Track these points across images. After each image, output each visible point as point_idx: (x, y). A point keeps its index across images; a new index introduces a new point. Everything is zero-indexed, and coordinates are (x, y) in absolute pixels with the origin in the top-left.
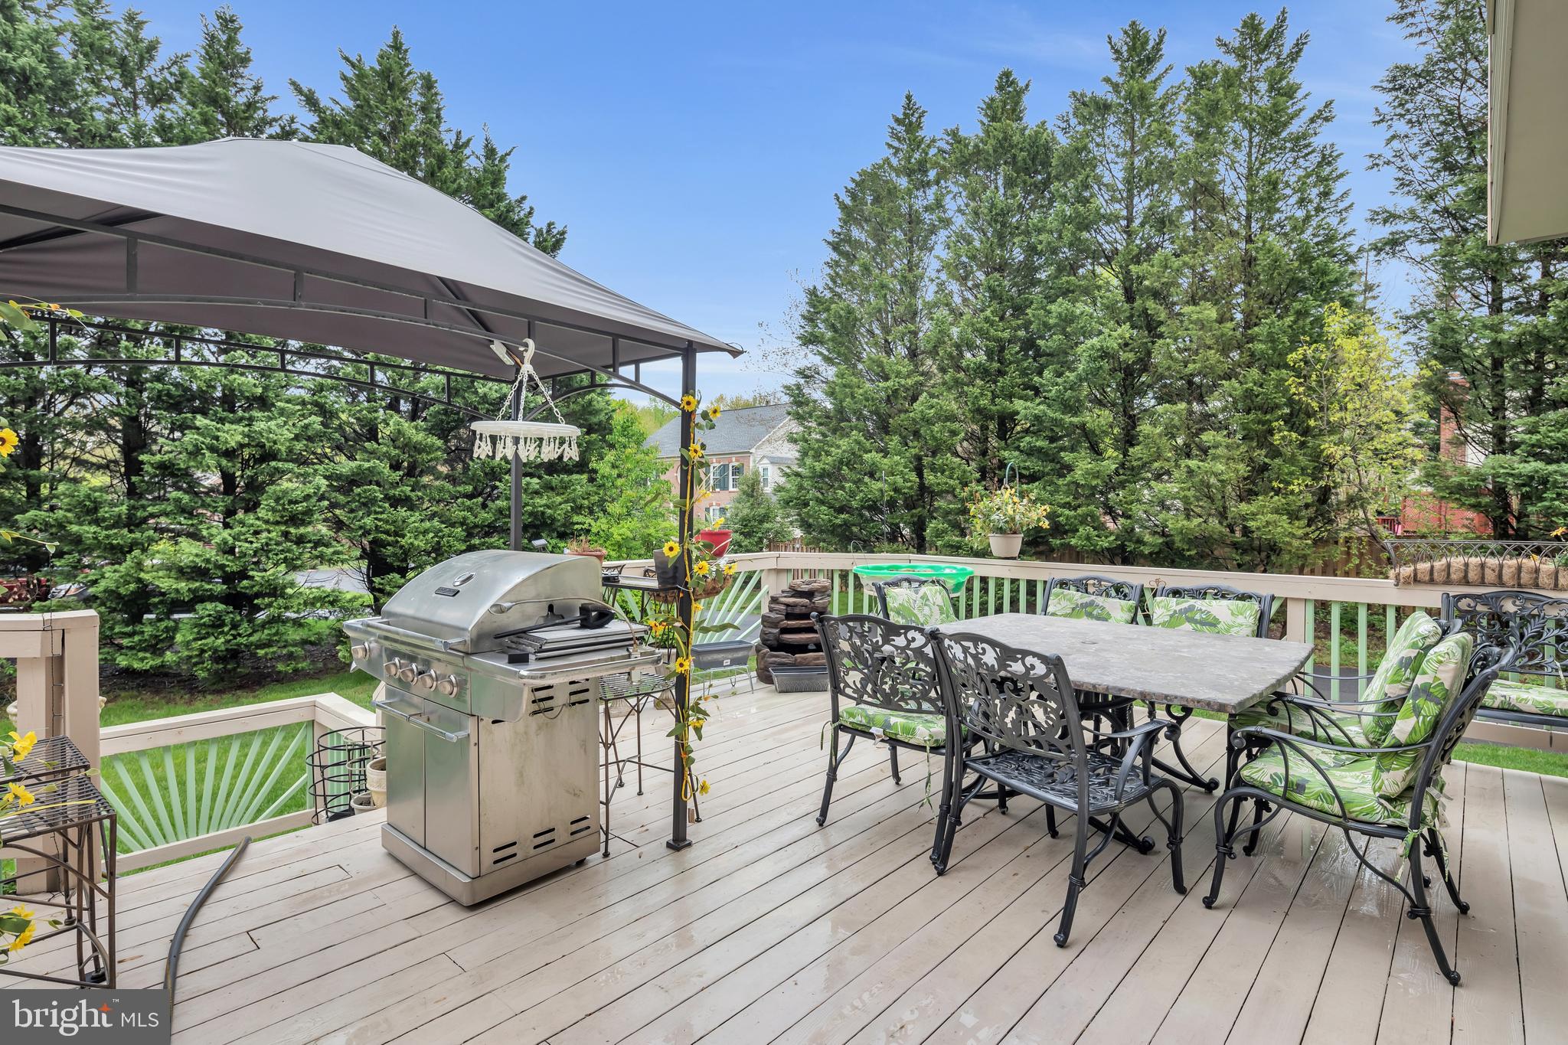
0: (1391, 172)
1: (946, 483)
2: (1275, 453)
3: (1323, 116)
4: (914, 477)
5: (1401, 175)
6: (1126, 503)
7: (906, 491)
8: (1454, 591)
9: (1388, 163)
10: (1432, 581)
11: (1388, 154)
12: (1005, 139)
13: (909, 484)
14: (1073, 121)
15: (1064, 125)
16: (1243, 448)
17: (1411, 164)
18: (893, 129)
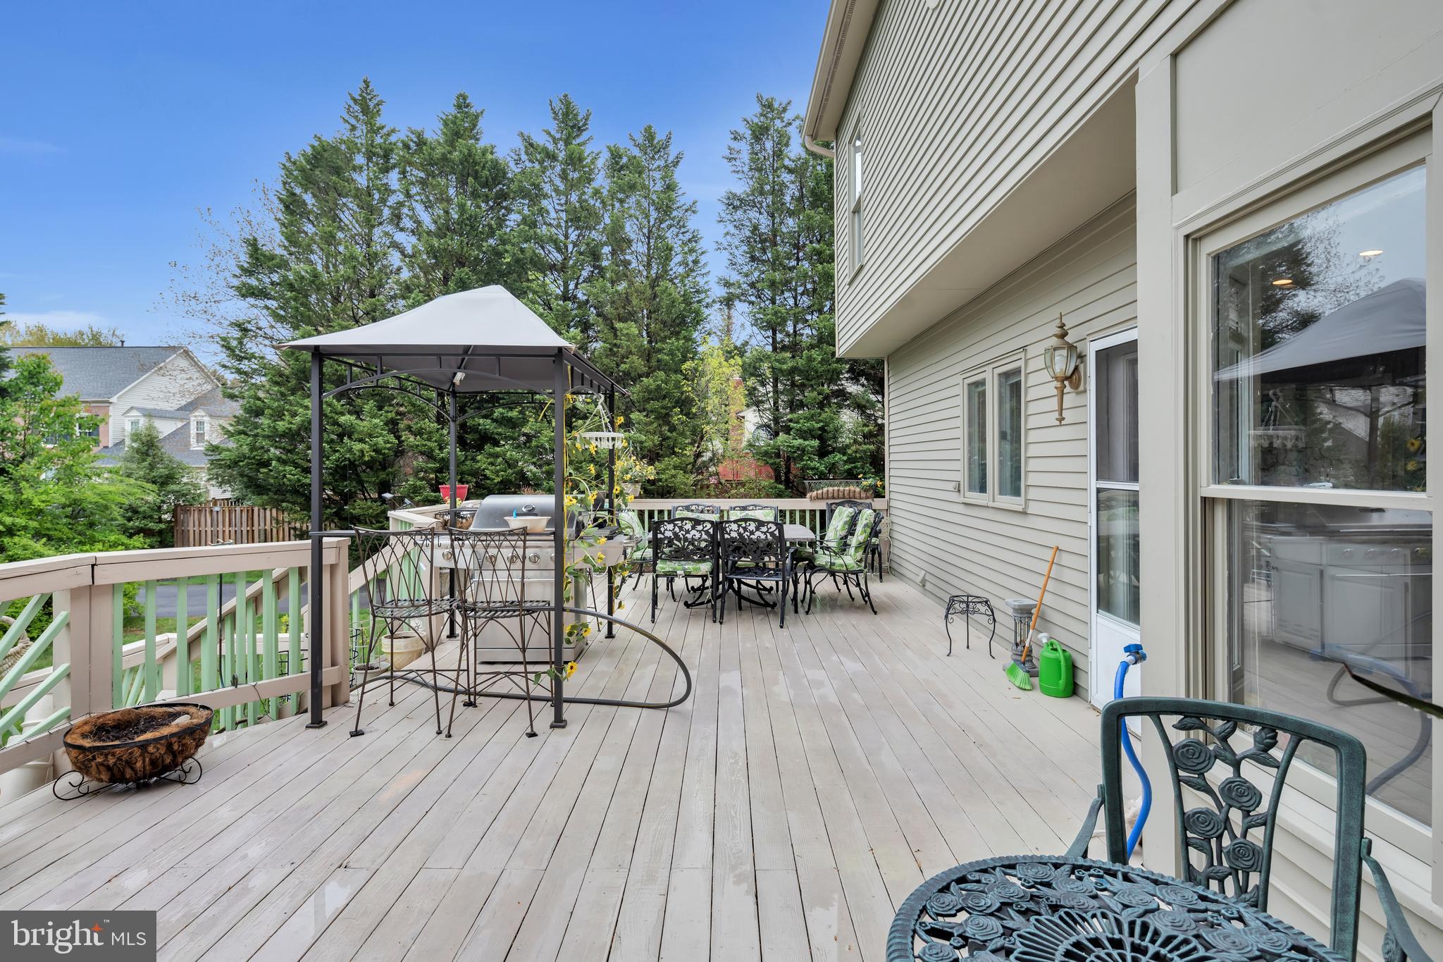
0: (725, 254)
1: (425, 445)
2: (673, 429)
3: (691, 209)
4: (392, 438)
5: (731, 257)
6: (577, 462)
7: (387, 451)
8: (830, 501)
9: (725, 249)
10: (822, 498)
11: (725, 244)
12: (470, 155)
13: (388, 445)
14: (524, 157)
15: (516, 158)
16: (655, 425)
17: (736, 252)
18: (350, 106)
